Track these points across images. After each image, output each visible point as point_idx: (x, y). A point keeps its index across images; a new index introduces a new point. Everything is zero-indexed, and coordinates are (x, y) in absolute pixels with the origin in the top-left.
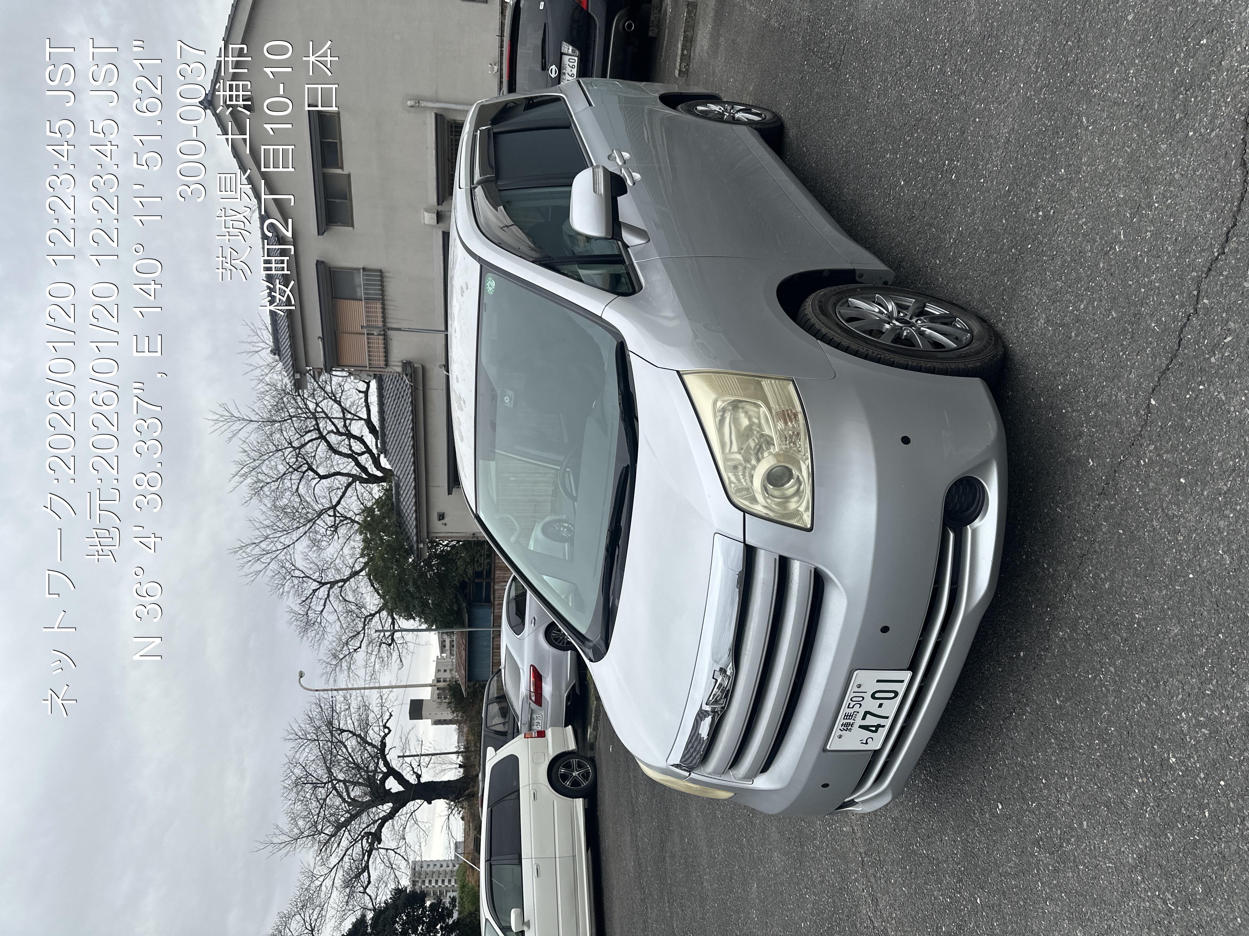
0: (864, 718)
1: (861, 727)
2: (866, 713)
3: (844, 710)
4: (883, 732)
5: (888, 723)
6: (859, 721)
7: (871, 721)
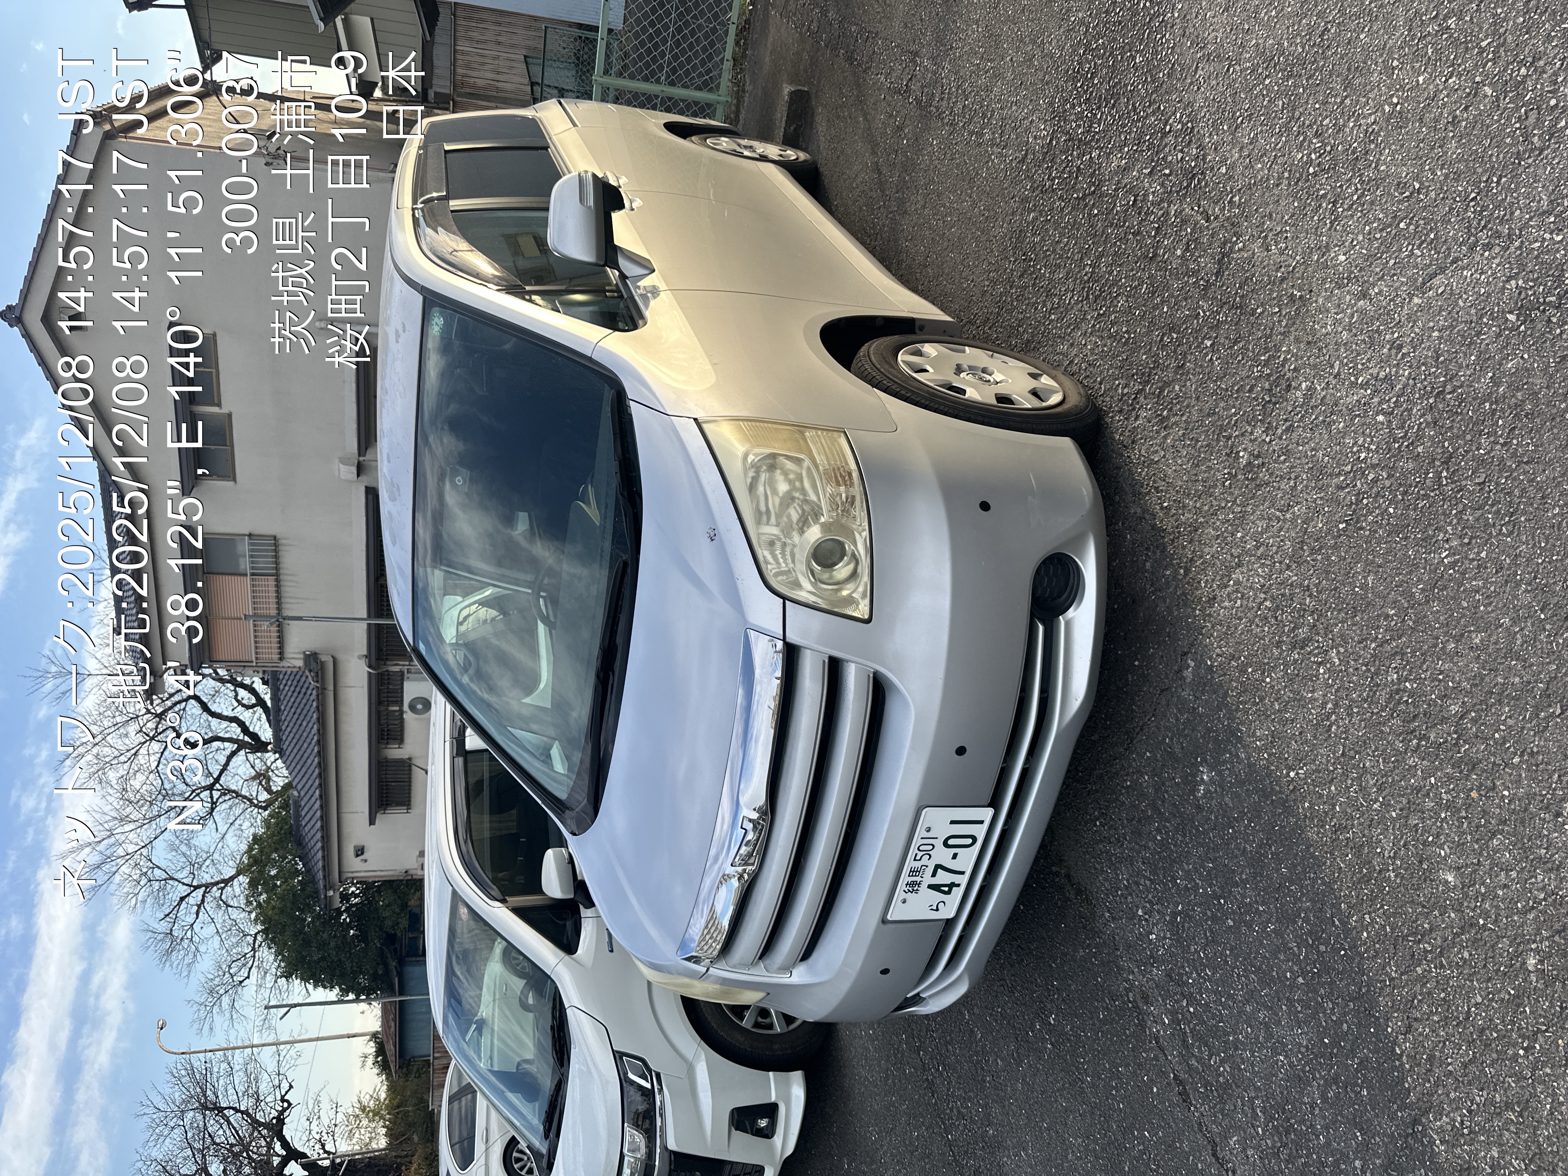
0: (934, 875)
1: (930, 887)
2: (938, 867)
3: (910, 864)
4: (958, 893)
5: (964, 880)
6: (928, 879)
7: (943, 878)
